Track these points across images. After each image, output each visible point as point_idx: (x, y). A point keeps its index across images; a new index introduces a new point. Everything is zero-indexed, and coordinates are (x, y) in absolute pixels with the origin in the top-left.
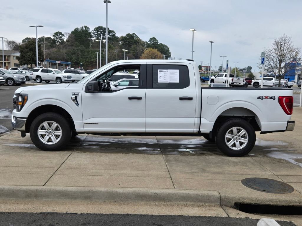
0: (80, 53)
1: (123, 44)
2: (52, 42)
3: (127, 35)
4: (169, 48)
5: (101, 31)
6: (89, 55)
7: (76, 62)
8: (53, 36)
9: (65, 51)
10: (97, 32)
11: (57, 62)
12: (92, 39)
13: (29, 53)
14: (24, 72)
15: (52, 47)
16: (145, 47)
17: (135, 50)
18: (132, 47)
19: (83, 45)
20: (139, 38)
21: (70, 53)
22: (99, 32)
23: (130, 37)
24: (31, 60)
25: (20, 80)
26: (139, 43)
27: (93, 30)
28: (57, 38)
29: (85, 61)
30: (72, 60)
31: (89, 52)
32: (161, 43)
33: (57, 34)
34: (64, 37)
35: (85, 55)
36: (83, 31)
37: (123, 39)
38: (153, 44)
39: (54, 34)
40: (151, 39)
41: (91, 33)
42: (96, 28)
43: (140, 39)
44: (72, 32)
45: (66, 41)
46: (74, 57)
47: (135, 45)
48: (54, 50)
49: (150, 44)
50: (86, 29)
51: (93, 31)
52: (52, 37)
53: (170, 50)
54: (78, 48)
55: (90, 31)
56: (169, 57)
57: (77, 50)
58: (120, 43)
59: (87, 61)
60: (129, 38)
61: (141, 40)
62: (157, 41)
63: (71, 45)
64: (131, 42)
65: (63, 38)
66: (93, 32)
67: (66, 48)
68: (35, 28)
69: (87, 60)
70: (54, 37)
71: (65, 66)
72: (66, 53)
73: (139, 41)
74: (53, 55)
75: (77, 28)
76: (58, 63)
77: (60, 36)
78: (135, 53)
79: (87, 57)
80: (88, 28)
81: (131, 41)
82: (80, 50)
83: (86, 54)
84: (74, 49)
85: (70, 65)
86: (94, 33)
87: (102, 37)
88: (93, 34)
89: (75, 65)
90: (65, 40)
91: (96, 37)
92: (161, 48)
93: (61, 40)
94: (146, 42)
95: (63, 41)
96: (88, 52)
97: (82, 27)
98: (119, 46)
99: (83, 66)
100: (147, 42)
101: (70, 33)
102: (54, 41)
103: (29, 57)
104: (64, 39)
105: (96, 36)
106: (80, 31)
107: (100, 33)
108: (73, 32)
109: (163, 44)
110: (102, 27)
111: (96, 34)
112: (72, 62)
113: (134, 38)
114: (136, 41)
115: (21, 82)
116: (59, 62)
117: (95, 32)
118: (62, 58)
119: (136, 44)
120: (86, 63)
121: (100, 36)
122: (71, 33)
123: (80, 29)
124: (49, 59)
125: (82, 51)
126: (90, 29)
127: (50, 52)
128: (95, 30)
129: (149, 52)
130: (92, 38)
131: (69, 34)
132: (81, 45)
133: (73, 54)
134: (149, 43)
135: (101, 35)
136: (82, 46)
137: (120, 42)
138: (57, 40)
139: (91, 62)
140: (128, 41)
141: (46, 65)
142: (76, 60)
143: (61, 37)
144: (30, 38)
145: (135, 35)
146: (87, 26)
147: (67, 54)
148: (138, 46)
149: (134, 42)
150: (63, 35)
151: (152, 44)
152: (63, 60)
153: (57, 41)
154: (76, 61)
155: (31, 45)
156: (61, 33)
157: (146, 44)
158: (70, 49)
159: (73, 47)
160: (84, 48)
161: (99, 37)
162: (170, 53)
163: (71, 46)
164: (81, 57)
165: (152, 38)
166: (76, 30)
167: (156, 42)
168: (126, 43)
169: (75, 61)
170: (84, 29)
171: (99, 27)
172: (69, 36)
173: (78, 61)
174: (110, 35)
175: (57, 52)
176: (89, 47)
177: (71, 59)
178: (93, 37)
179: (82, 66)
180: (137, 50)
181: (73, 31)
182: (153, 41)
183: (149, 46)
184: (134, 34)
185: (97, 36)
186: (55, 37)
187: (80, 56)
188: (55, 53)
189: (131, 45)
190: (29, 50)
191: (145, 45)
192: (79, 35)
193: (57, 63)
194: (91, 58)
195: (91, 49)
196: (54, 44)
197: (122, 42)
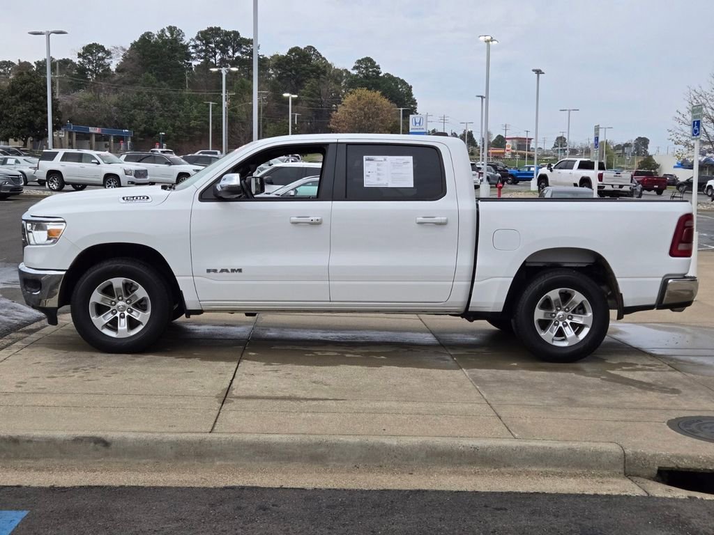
0: (158, 104)
1: (280, 78)
2: (75, 72)
3: (291, 51)
4: (411, 87)
5: (217, 42)
6: (183, 109)
7: (145, 130)
8: (80, 55)
9: (113, 98)
10: (207, 44)
11: (92, 130)
12: (191, 64)
13: (21, 108)
14: (11, 160)
15: (77, 87)
16: (343, 84)
17: (315, 93)
18: (307, 86)
19: (165, 81)
20: (324, 59)
21: (129, 105)
22: (211, 43)
23: (300, 57)
24: (24, 127)
25: (7, 185)
26: (324, 73)
27: (194, 38)
28: (90, 62)
29: (173, 126)
30: (132, 125)
31: (184, 100)
32: (387, 74)
33: (91, 50)
34: (111, 58)
35: (172, 109)
36: (165, 42)
37: (280, 62)
38: (367, 77)
39: (81, 51)
40: (359, 62)
41: (186, 47)
42: (201, 32)
43: (329, 62)
44: (132, 45)
45: (117, 70)
46: (141, 116)
47: (315, 80)
48: (81, 95)
49: (357, 75)
50: (172, 35)
51: (192, 39)
52: (76, 60)
53: (413, 92)
54: (150, 89)
55: (186, 40)
56: (412, 114)
57: (150, 94)
58: (270, 75)
59: (179, 127)
60: (298, 60)
61: (330, 66)
62: (378, 67)
63: (130, 82)
64: (303, 72)
65: (107, 61)
66: (193, 43)
67: (116, 91)
68: (44, 37)
69: (178, 123)
70: (81, 60)
71: (114, 142)
72: (116, 105)
73: (325, 67)
74: (79, 111)
75: (148, 34)
76: (96, 134)
77: (100, 55)
78: (314, 102)
79: (178, 116)
80: (180, 32)
81: (304, 69)
82: (158, 95)
83: (174, 106)
84: (139, 94)
85: (130, 139)
86: (195, 47)
87: (218, 57)
88: (193, 51)
89: (142, 139)
90: (113, 68)
91: (201, 58)
92: (389, 88)
93: (102, 65)
94: (346, 70)
95: (109, 70)
96: (181, 102)
97: (163, 31)
98: (267, 81)
99: (166, 139)
100: (349, 70)
101: (128, 47)
102: (82, 70)
103: (19, 119)
104: (109, 65)
105: (203, 54)
106: (156, 42)
107: (213, 46)
108: (135, 46)
109: (395, 76)
110: (219, 29)
111: (202, 51)
112: (136, 128)
113: (311, 59)
114: (318, 68)
115: (12, 189)
116: (97, 130)
117: (198, 42)
118: (105, 119)
119: (318, 78)
120: (174, 131)
121: (214, 56)
122: (130, 46)
123: (156, 36)
124: (70, 122)
125: (161, 99)
126: (184, 36)
127: (70, 103)
128: (198, 38)
129: (359, 99)
130: (190, 62)
131: (124, 50)
132: (159, 81)
133: (135, 106)
134: (355, 72)
135: (216, 53)
136: (163, 83)
137: (271, 72)
138: (91, 67)
139: (190, 130)
140: (294, 69)
141: (60, 139)
142: (146, 123)
143: (103, 59)
144: (13, 64)
145: (315, 50)
146: (175, 28)
147: (121, 108)
148: (322, 82)
149: (313, 71)
150: (108, 53)
151: (361, 76)
152: (108, 125)
153: (89, 69)
154: (145, 128)
155: (25, 82)
156: (101, 48)
157: (346, 77)
158: (127, 92)
159: (139, 88)
160: (166, 89)
161: (211, 57)
162: (414, 102)
163: (132, 83)
164: (161, 116)
165: (363, 60)
166: (146, 39)
167: (374, 71)
168: (290, 73)
169: (142, 128)
170: (168, 34)
171: (211, 29)
172: (125, 54)
173: (153, 128)
174: (242, 53)
175: (89, 100)
176: (183, 88)
177: (130, 122)
178: (194, 59)
179: (164, 141)
180: (319, 95)
181: (135, 43)
182: (367, 68)
183: (354, 83)
184: (310, 48)
185: (206, 55)
186: (84, 58)
187: (157, 114)
188: (86, 104)
189: (302, 80)
190: (21, 97)
191: (342, 80)
192: (154, 52)
193: (91, 134)
194: (188, 117)
195: (187, 92)
196: (83, 78)
197: (275, 73)
